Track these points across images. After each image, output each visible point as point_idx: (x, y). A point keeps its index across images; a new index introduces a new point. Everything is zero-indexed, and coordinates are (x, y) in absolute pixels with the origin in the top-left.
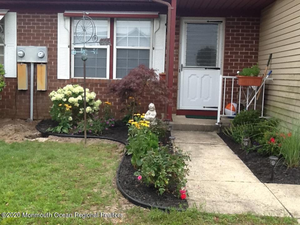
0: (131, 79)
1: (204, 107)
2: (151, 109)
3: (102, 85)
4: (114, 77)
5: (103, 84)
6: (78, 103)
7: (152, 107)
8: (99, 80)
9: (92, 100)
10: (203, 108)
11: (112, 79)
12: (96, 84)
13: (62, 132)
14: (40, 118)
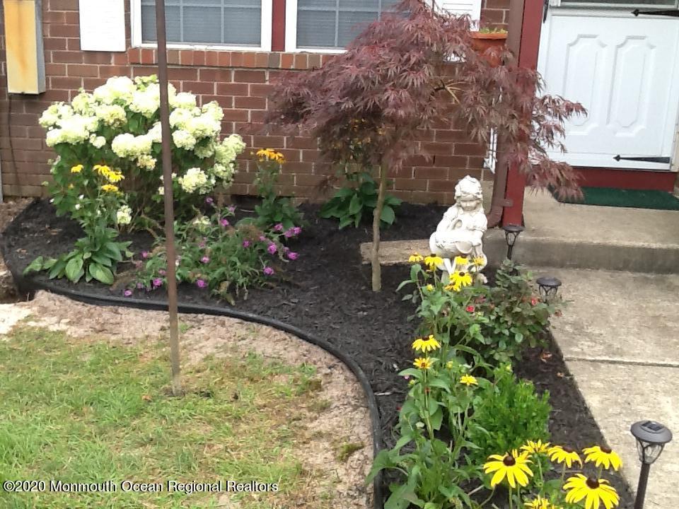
0: (382, 69)
1: (618, 158)
2: (464, 204)
3: (244, 74)
4: (291, 46)
5: (249, 70)
6: (153, 154)
7: (470, 196)
8: (235, 54)
9: (208, 138)
10: (615, 160)
11: (282, 52)
12: (225, 72)
13: (88, 279)
14: (28, 190)
